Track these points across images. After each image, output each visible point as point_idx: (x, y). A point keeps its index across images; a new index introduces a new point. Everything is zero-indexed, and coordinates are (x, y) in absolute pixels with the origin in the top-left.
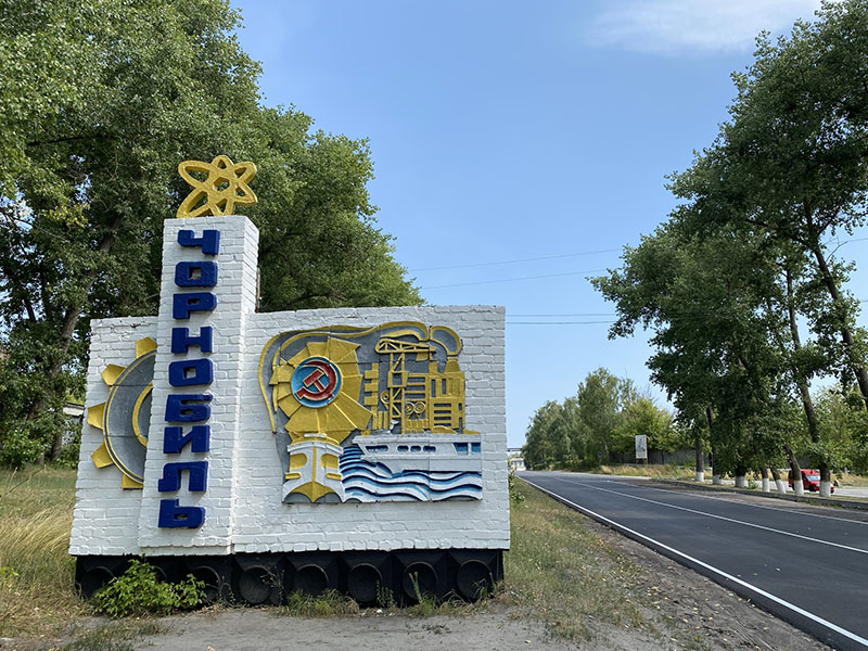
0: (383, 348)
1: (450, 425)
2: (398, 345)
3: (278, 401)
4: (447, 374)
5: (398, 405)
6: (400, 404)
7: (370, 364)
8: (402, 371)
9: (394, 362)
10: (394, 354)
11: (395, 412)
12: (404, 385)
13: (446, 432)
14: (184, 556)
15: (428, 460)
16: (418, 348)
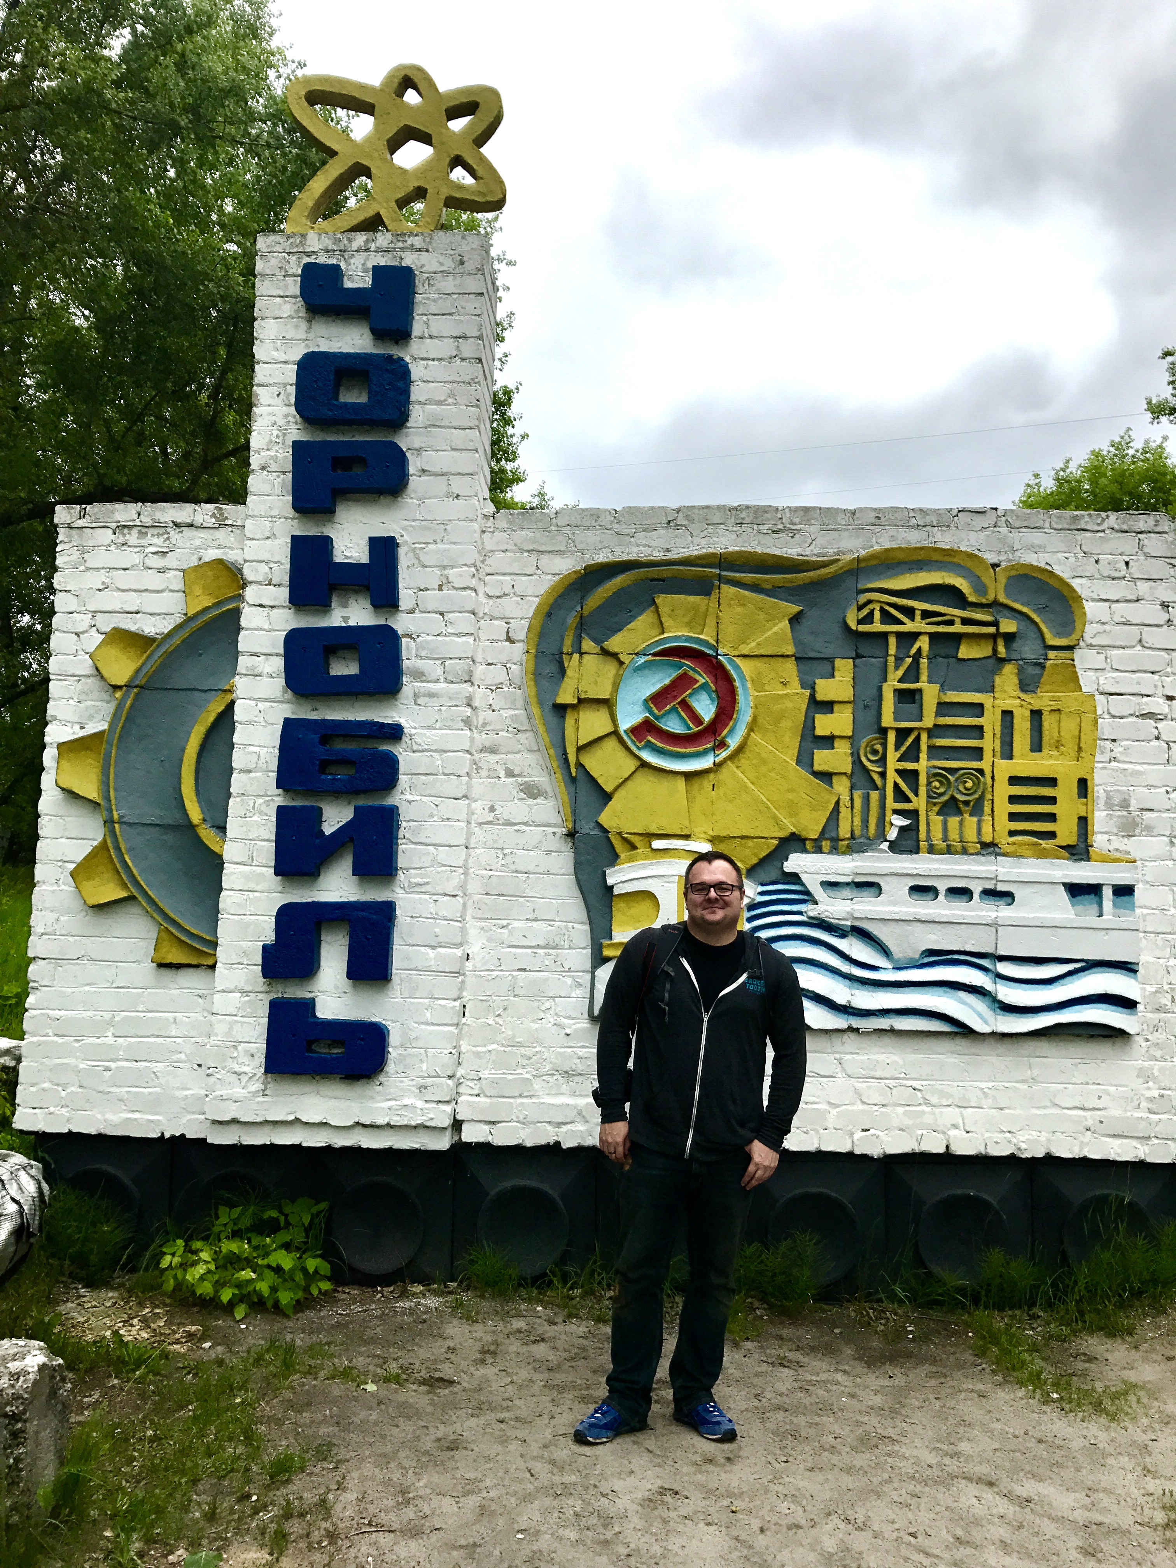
0: (868, 619)
1: (1052, 835)
2: (909, 612)
3: (580, 749)
4: (1042, 700)
5: (911, 776)
6: (915, 773)
7: (831, 660)
8: (923, 684)
9: (899, 660)
10: (899, 635)
11: (900, 795)
12: (929, 721)
13: (1043, 854)
14: (329, 1148)
15: (995, 925)
16: (965, 621)
